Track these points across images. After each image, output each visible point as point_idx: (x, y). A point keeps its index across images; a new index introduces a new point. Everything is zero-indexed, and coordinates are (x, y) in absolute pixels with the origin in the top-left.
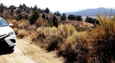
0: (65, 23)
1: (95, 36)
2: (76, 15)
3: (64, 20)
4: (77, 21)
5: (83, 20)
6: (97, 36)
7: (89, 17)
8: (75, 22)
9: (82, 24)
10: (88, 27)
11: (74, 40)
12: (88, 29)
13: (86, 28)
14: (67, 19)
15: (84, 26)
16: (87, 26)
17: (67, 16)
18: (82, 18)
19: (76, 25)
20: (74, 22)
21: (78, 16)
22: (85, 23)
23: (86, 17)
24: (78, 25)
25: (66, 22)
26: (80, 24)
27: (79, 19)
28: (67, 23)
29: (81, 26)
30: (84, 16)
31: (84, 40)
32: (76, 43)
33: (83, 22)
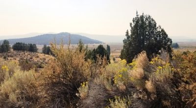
0: (8, 56)
1: (47, 76)
2: (27, 43)
3: (6, 52)
4: (28, 53)
5: (39, 51)
6: (50, 76)
7: (47, 46)
8: (26, 54)
9: (38, 57)
10: (46, 61)
11: (14, 86)
12: (46, 63)
13: (44, 62)
14: (12, 50)
15: (41, 59)
16: (45, 59)
17: (11, 45)
18: (37, 47)
19: (26, 59)
20: (24, 54)
21: (31, 44)
22: (42, 56)
23: (43, 46)
24: (31, 58)
25: (10, 54)
26: (34, 58)
27: (32, 48)
28: (12, 57)
29: (35, 60)
30: (41, 44)
31: (31, 84)
32: (17, 91)
33: (39, 54)
